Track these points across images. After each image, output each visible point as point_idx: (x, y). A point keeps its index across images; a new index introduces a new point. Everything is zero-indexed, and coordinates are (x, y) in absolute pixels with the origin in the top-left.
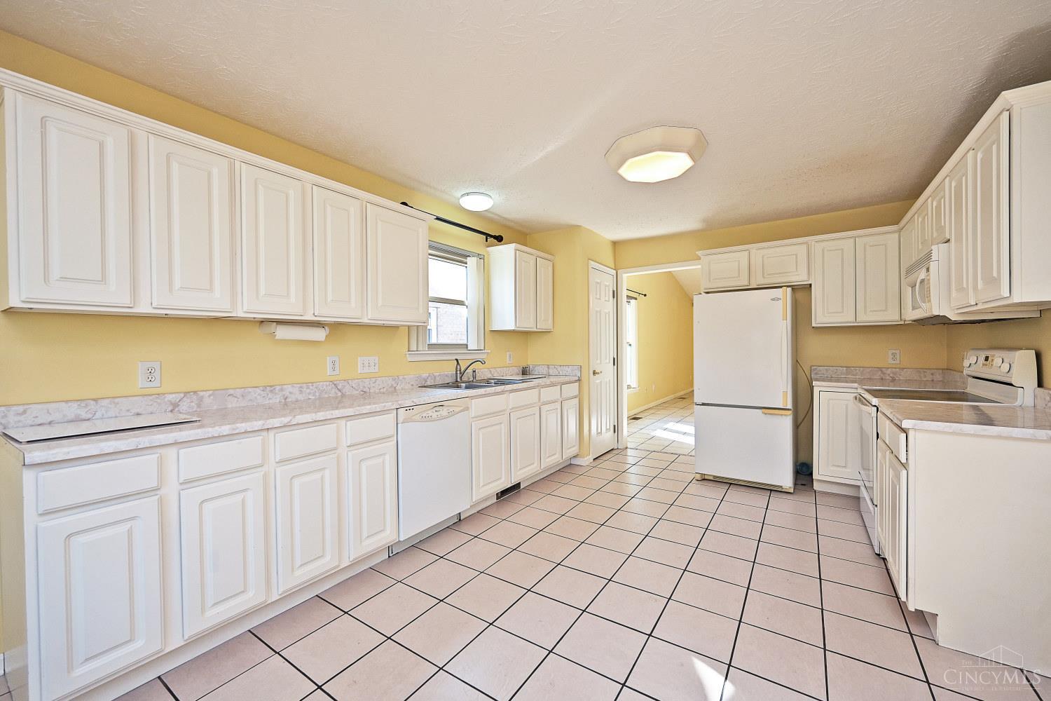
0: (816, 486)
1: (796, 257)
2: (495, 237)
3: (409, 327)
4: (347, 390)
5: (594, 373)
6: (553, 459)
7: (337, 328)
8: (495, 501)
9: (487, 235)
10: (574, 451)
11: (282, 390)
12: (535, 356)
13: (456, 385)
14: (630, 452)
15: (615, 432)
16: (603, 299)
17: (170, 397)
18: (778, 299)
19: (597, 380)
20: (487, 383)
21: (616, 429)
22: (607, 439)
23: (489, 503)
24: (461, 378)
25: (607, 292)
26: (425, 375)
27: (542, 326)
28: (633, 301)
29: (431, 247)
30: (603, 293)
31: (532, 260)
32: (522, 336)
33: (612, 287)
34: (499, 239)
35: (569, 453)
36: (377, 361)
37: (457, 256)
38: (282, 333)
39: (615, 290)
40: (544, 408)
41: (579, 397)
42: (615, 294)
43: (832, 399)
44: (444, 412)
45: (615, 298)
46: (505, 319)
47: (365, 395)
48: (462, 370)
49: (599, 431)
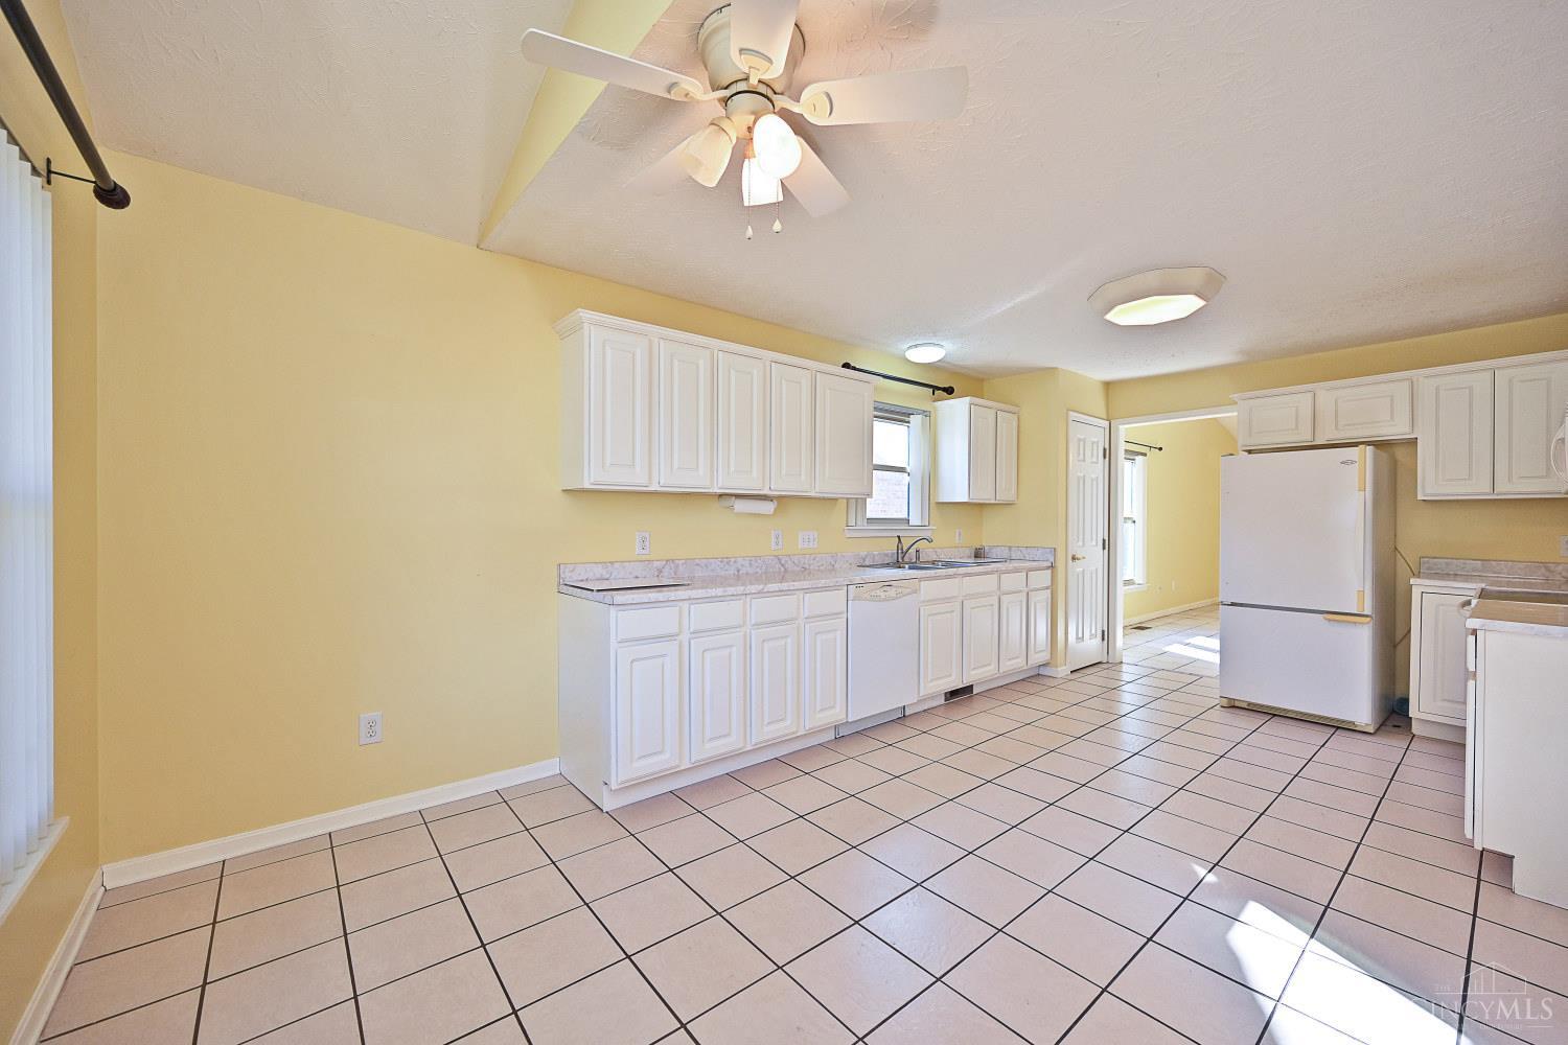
0: (1416, 728)
1: (1392, 400)
2: (945, 390)
3: (848, 499)
4: (789, 565)
5: (1074, 558)
6: (1014, 663)
7: (782, 500)
8: (943, 702)
9: (935, 388)
10: (1044, 657)
11: (735, 562)
12: (991, 533)
13: (898, 565)
14: (1125, 667)
15: (1103, 639)
16: (1088, 460)
17: (656, 564)
18: (1353, 462)
19: (1078, 567)
20: (934, 564)
21: (1106, 636)
22: (1091, 647)
23: (935, 704)
24: (903, 558)
25: (1095, 451)
26: (863, 554)
27: (1002, 497)
28: (1139, 459)
29: (875, 409)
30: (1088, 453)
31: (991, 414)
32: (975, 508)
33: (1102, 443)
34: (949, 391)
35: (1038, 658)
36: (816, 536)
37: (898, 415)
38: (741, 506)
39: (1107, 447)
40: (1004, 598)
41: (1052, 588)
42: (1107, 453)
43: (1443, 605)
44: (892, 592)
45: (1107, 459)
46: (956, 487)
47: (805, 572)
48: (905, 549)
49: (1080, 635)
